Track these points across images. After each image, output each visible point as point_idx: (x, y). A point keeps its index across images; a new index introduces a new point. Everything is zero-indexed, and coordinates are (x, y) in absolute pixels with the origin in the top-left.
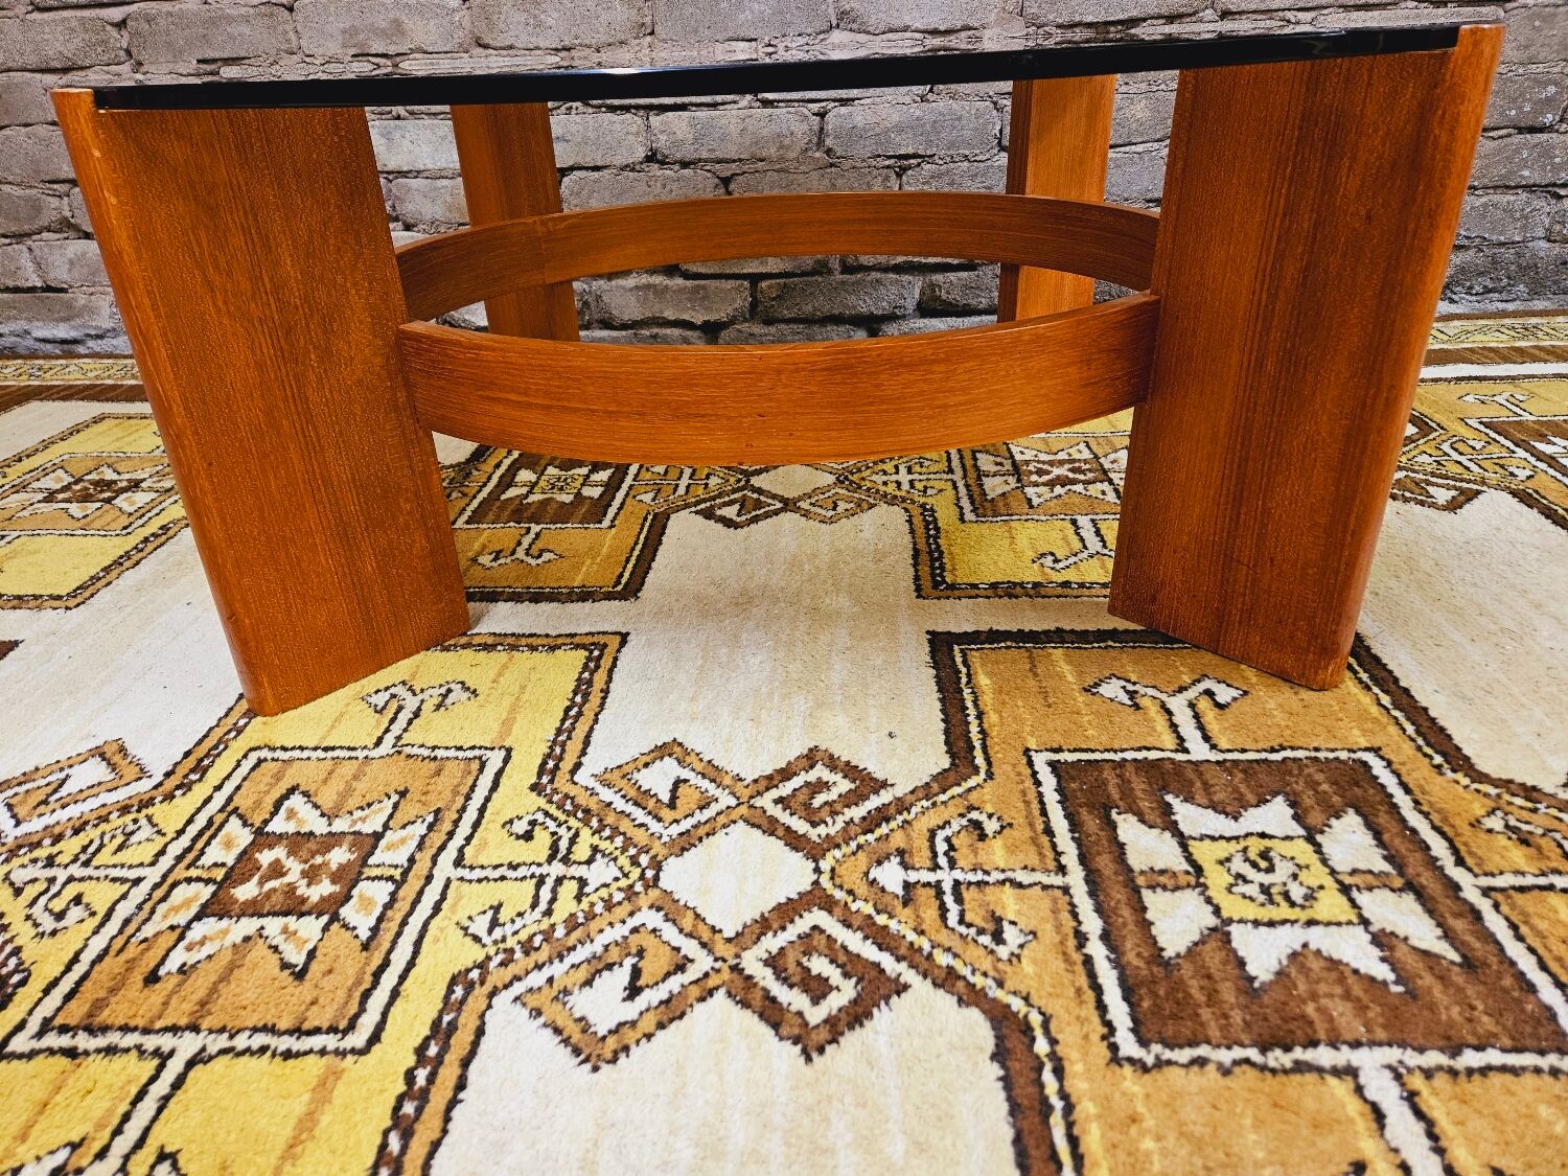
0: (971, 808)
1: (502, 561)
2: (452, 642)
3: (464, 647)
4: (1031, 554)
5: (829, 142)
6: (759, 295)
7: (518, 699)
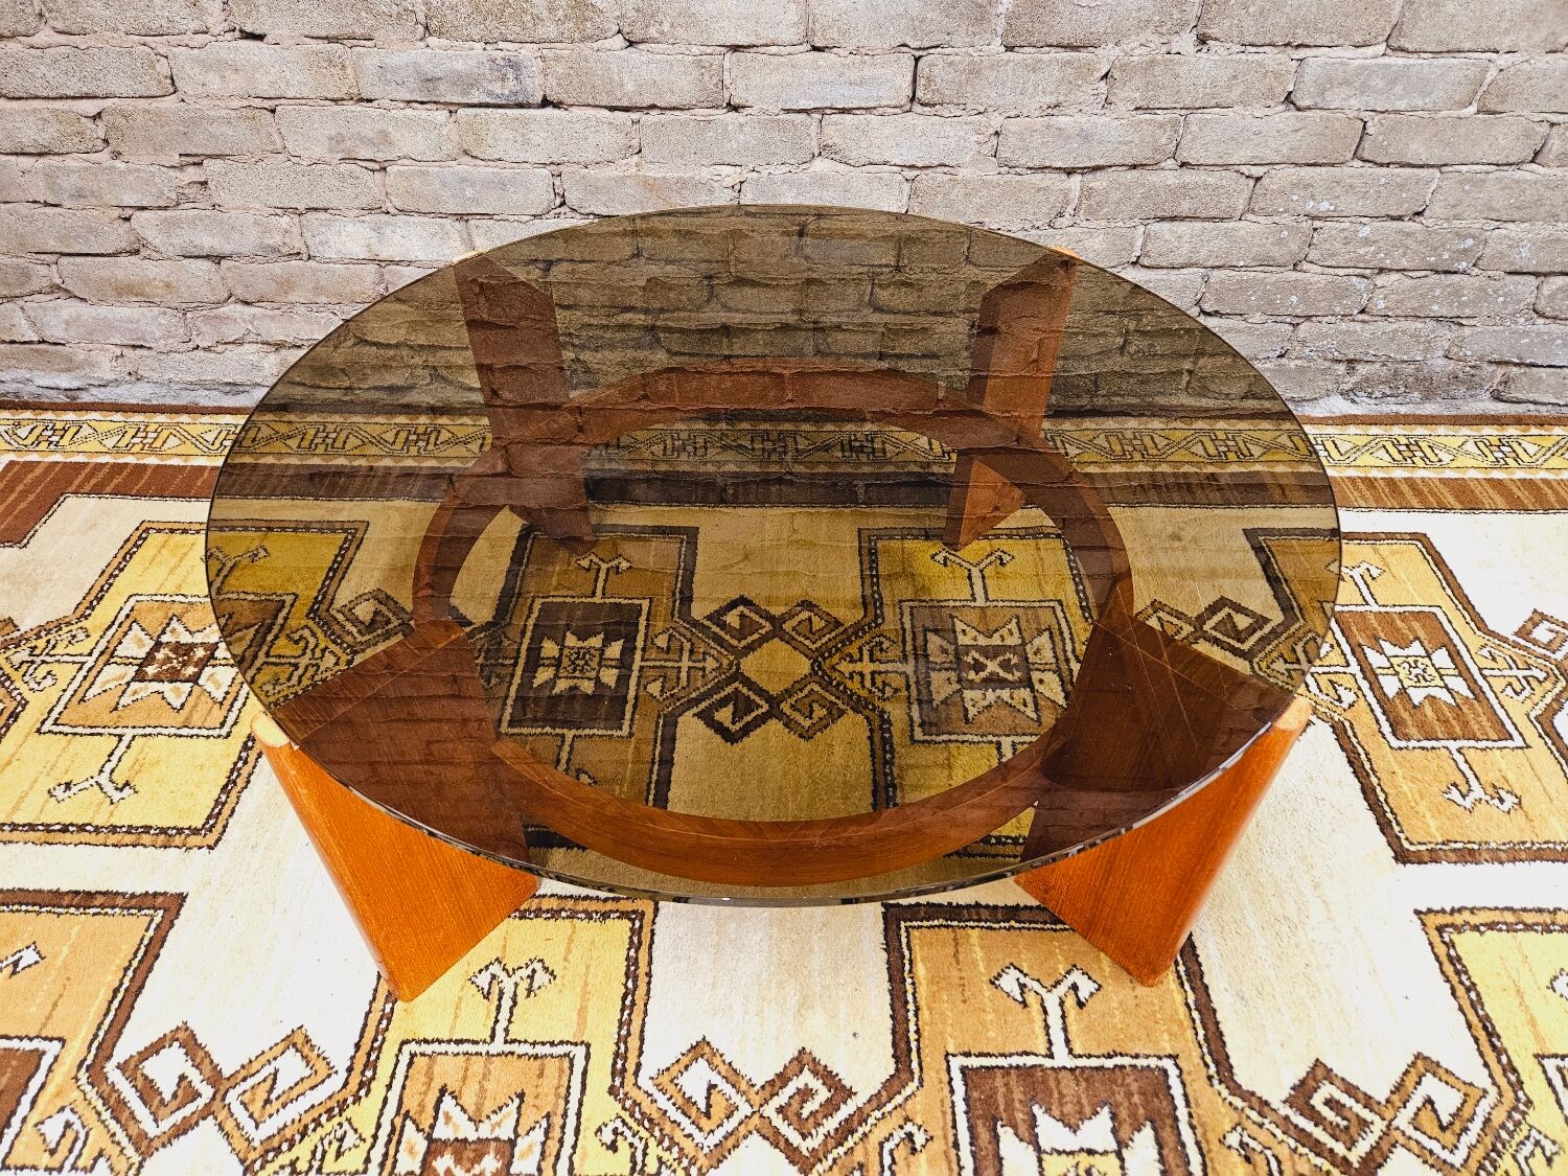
0: (907, 1119)
3: (536, 913)
7: (586, 984)
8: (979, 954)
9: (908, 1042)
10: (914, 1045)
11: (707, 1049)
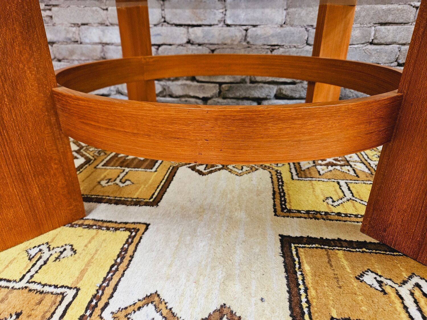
1: (109, 184)
2: (76, 222)
3: (80, 226)
4: (322, 198)
5: (248, 39)
6: (222, 89)
7: (92, 258)
8: (345, 263)
9: (301, 308)
10: (306, 310)
11: (156, 299)
